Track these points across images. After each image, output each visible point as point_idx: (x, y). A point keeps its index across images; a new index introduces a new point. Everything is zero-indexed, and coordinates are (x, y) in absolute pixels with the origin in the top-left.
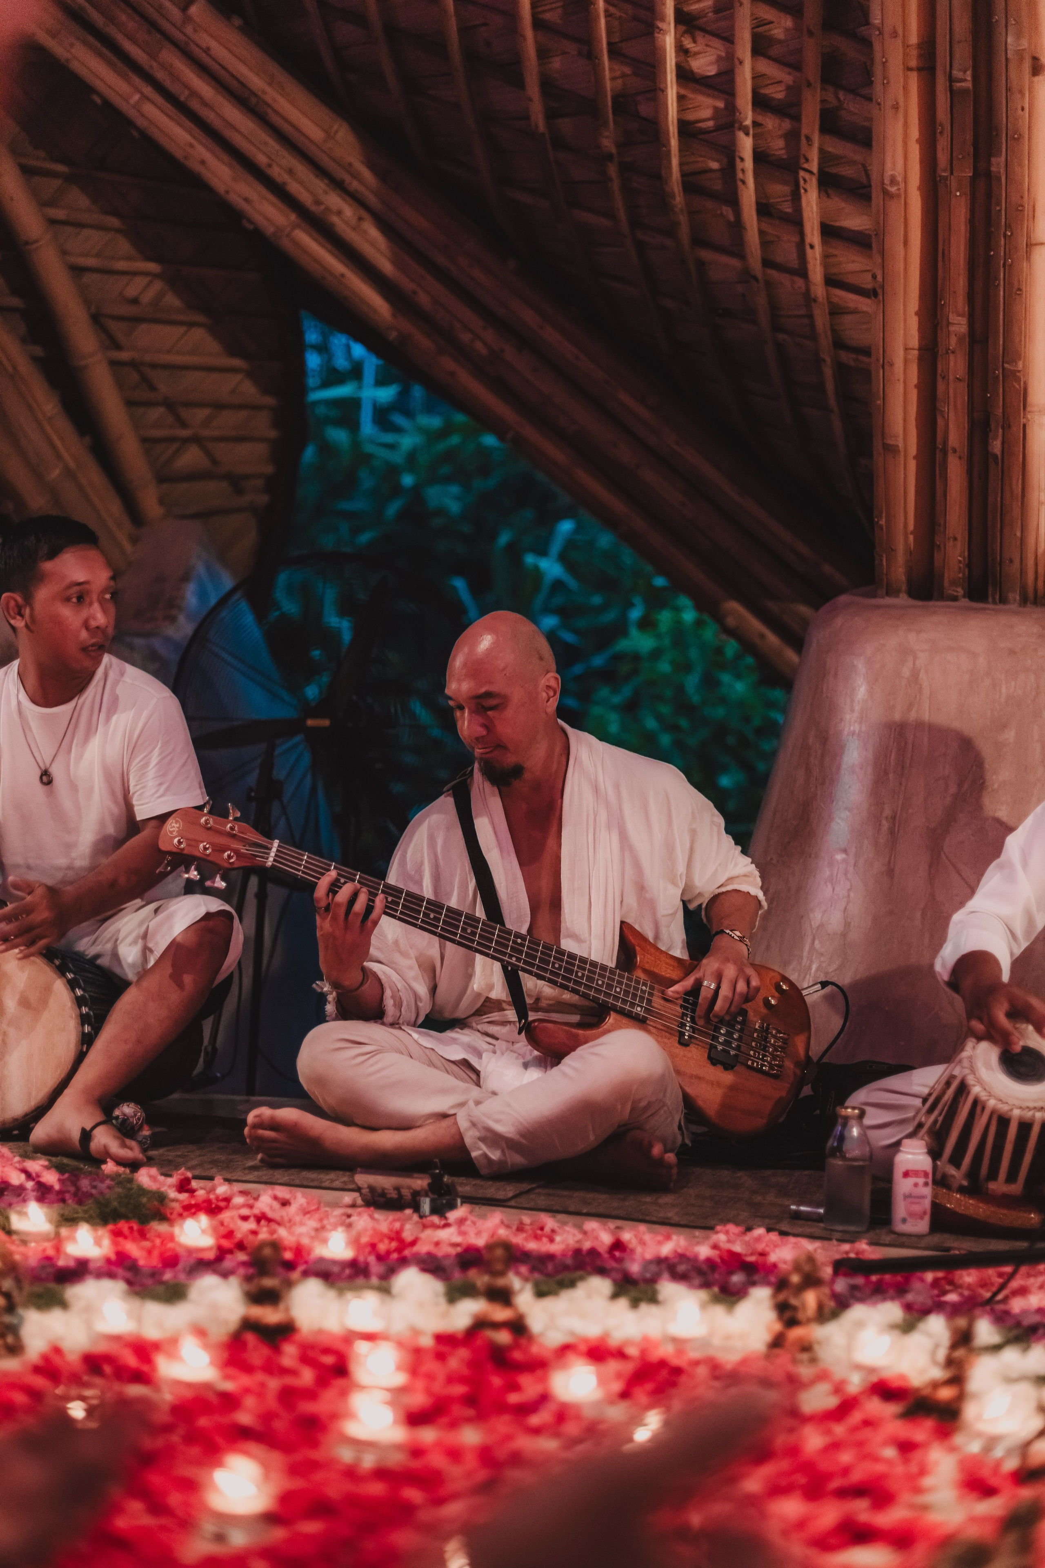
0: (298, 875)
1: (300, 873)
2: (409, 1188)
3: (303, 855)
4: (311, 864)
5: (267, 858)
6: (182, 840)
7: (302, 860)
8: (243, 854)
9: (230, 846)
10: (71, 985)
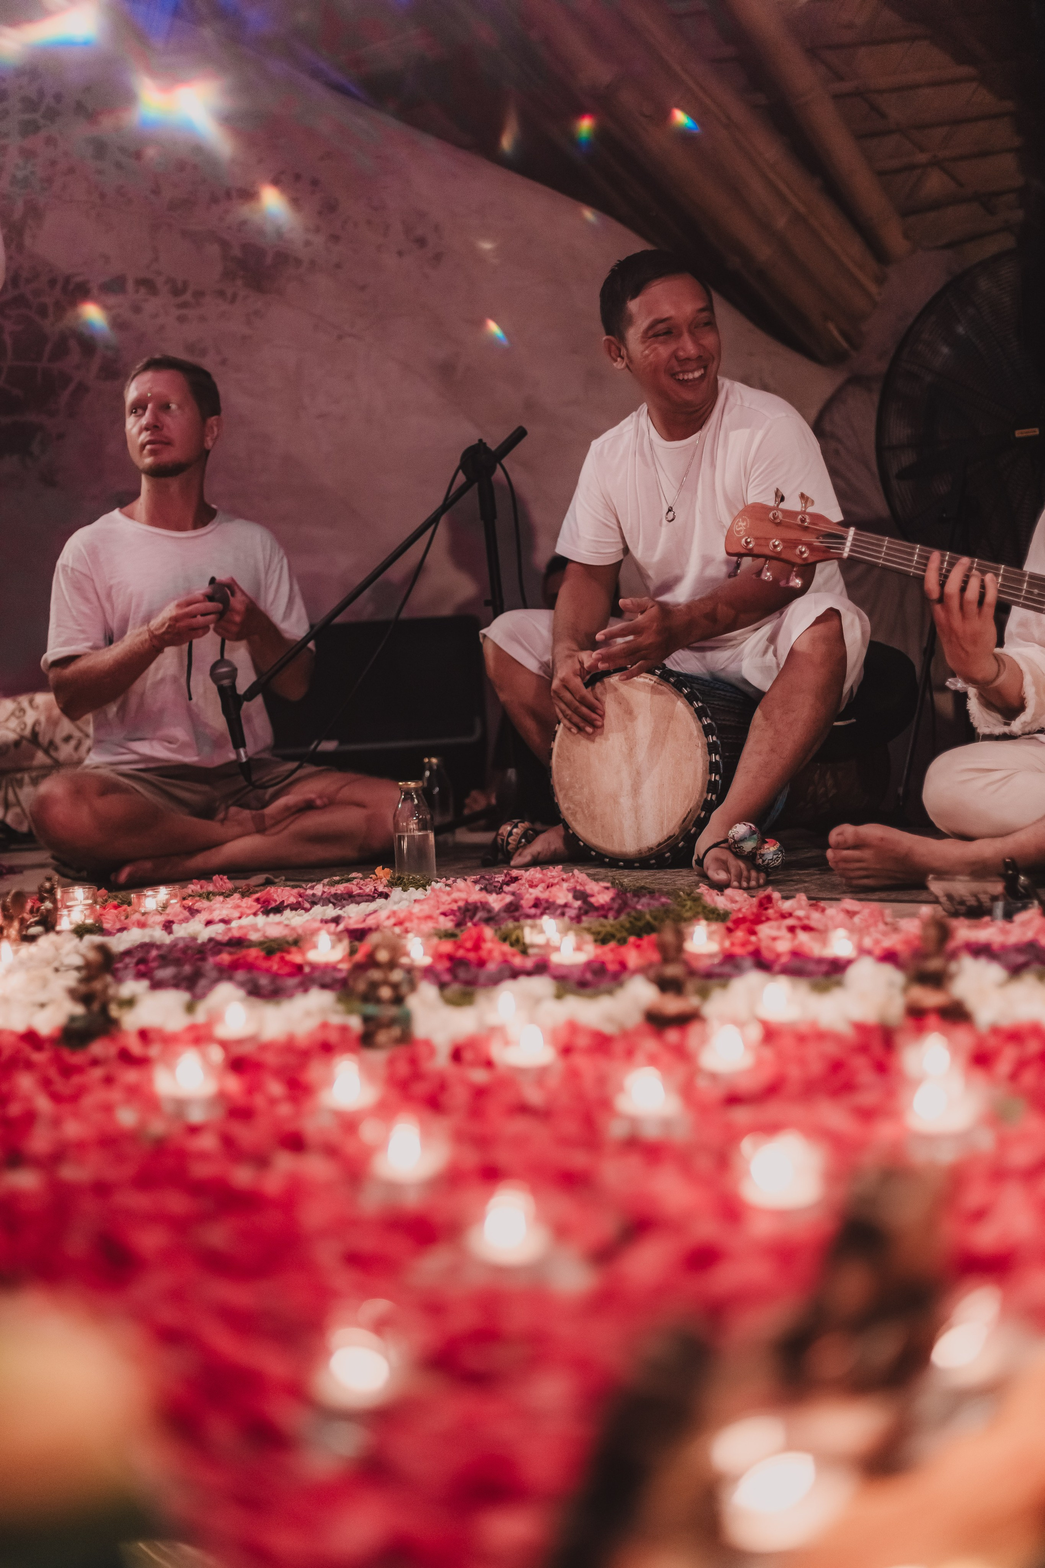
0: (878, 563)
1: (881, 561)
2: (985, 893)
3: (882, 541)
5: (843, 549)
6: (750, 540)
7: (882, 546)
8: (817, 547)
9: (802, 540)
10: (700, 714)
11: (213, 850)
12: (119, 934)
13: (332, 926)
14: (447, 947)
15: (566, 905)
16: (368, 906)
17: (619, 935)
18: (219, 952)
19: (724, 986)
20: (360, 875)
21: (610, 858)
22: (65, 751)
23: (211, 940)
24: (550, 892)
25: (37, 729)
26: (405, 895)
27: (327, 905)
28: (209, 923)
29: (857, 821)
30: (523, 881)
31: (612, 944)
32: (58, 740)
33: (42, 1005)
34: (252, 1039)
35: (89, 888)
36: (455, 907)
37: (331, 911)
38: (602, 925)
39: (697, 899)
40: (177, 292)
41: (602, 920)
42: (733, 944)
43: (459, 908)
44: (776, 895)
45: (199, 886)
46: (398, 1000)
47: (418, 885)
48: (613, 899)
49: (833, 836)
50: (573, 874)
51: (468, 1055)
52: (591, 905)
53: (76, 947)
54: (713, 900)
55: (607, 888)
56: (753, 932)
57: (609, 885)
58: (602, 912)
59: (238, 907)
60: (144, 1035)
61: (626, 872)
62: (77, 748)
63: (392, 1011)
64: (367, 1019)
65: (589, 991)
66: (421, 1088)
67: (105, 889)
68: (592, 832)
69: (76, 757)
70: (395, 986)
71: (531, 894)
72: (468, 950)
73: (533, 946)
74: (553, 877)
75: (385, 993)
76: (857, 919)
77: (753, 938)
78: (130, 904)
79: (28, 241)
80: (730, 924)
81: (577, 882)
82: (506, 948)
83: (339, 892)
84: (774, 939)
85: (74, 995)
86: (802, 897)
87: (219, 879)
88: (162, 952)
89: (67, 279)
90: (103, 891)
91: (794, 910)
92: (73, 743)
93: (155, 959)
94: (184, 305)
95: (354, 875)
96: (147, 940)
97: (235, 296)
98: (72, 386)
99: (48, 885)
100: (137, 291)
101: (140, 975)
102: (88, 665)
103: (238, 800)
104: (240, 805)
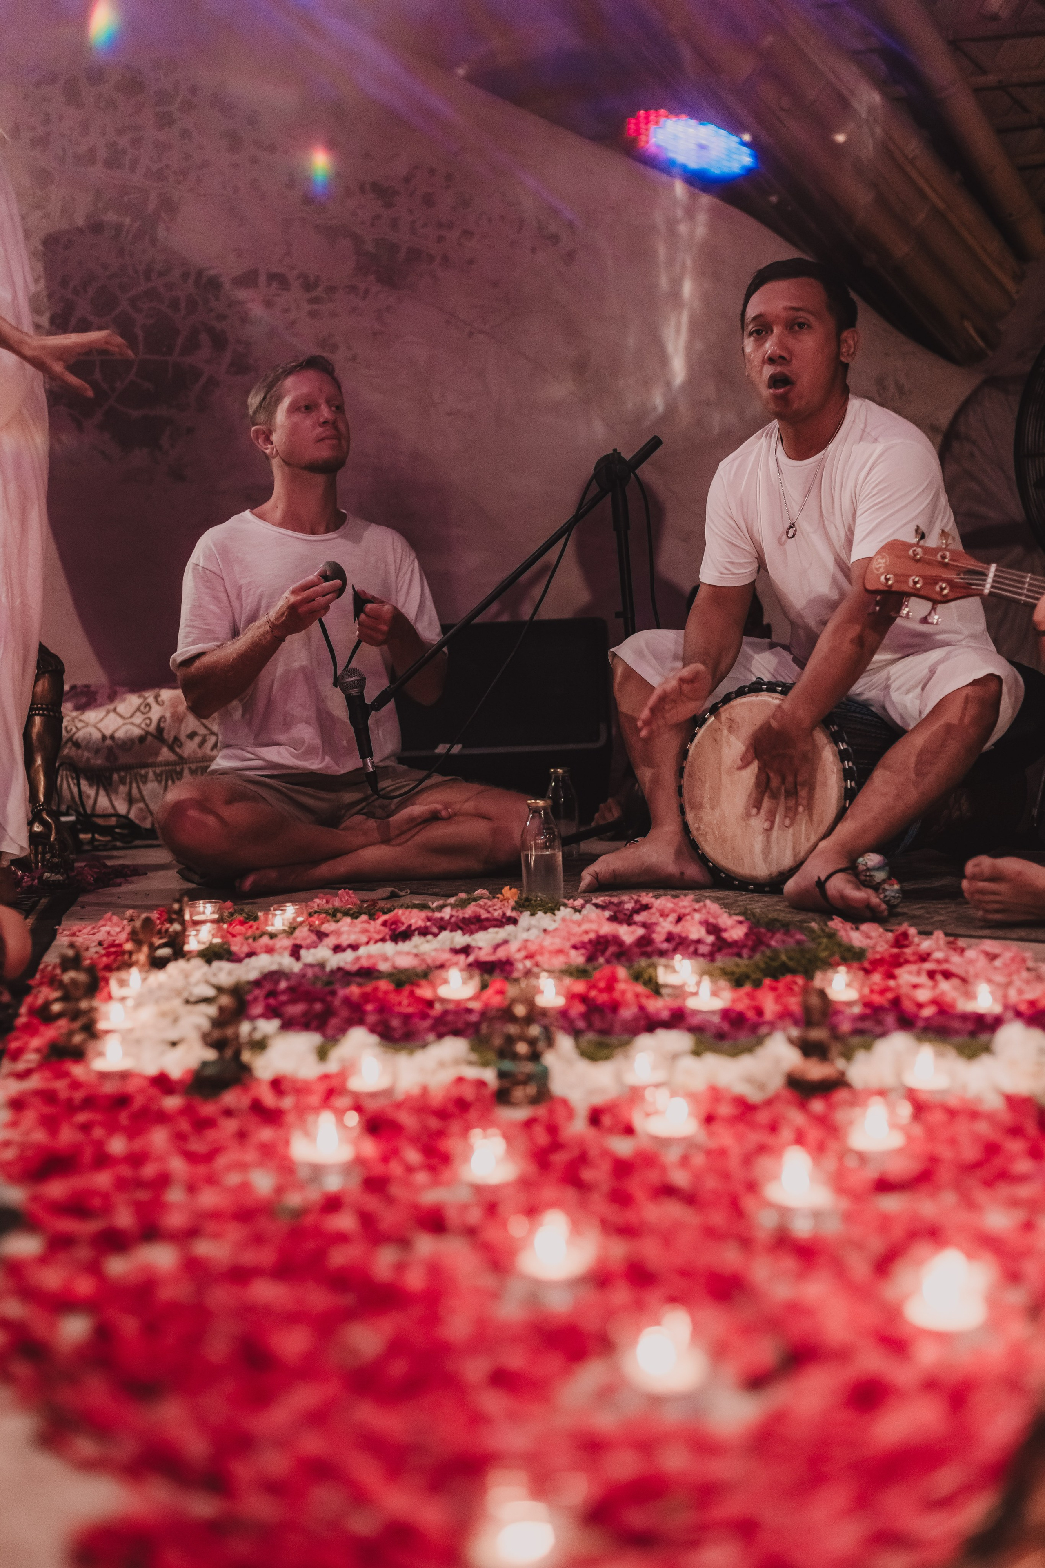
0: (1021, 600)
1: (1023, 598)
3: (1025, 577)
4: (1035, 586)
5: (984, 586)
6: (888, 577)
7: (1023, 583)
8: (957, 583)
9: (940, 576)
10: (835, 739)
11: (338, 860)
12: (247, 960)
13: (462, 958)
14: (579, 987)
15: (699, 941)
16: (497, 933)
17: (754, 976)
18: (348, 984)
19: (868, 1047)
20: (485, 892)
21: (739, 881)
22: (190, 748)
23: (339, 969)
24: (683, 926)
25: (162, 725)
26: (534, 921)
27: (456, 931)
28: (337, 949)
30: (653, 910)
31: (747, 987)
32: (183, 737)
33: (174, 1044)
34: (387, 1093)
35: (215, 902)
36: (586, 938)
37: (460, 939)
38: (737, 965)
39: (832, 936)
40: (308, 286)
41: (737, 960)
42: (872, 991)
43: (590, 941)
44: (912, 931)
45: (324, 901)
46: (535, 1056)
47: (546, 908)
48: (747, 935)
49: (970, 867)
50: (705, 905)
51: (607, 1120)
52: (724, 940)
53: (205, 974)
54: (848, 936)
55: (741, 922)
56: (893, 976)
57: (741, 918)
58: (735, 950)
59: (365, 931)
60: (277, 1085)
61: (756, 896)
62: (201, 745)
63: (528, 1067)
64: (502, 1075)
65: (726, 1044)
66: (559, 1158)
67: (231, 901)
68: (722, 853)
69: (200, 754)
70: (532, 1042)
71: (663, 927)
72: (601, 991)
73: (666, 986)
74: (684, 907)
75: (522, 1048)
76: (998, 963)
77: (892, 983)
78: (256, 918)
79: (161, 232)
80: (867, 965)
81: (709, 913)
82: (640, 988)
83: (467, 916)
84: (915, 986)
85: (209, 1041)
86: (939, 934)
87: (345, 894)
88: (293, 982)
89: (200, 273)
90: (229, 904)
91: (933, 951)
92: (197, 739)
93: (284, 992)
94: (316, 300)
95: (478, 892)
96: (274, 967)
97: (367, 292)
98: (203, 380)
99: (176, 906)
100: (269, 285)
101: (271, 1013)
102: (212, 660)
103: (363, 809)
104: (364, 814)
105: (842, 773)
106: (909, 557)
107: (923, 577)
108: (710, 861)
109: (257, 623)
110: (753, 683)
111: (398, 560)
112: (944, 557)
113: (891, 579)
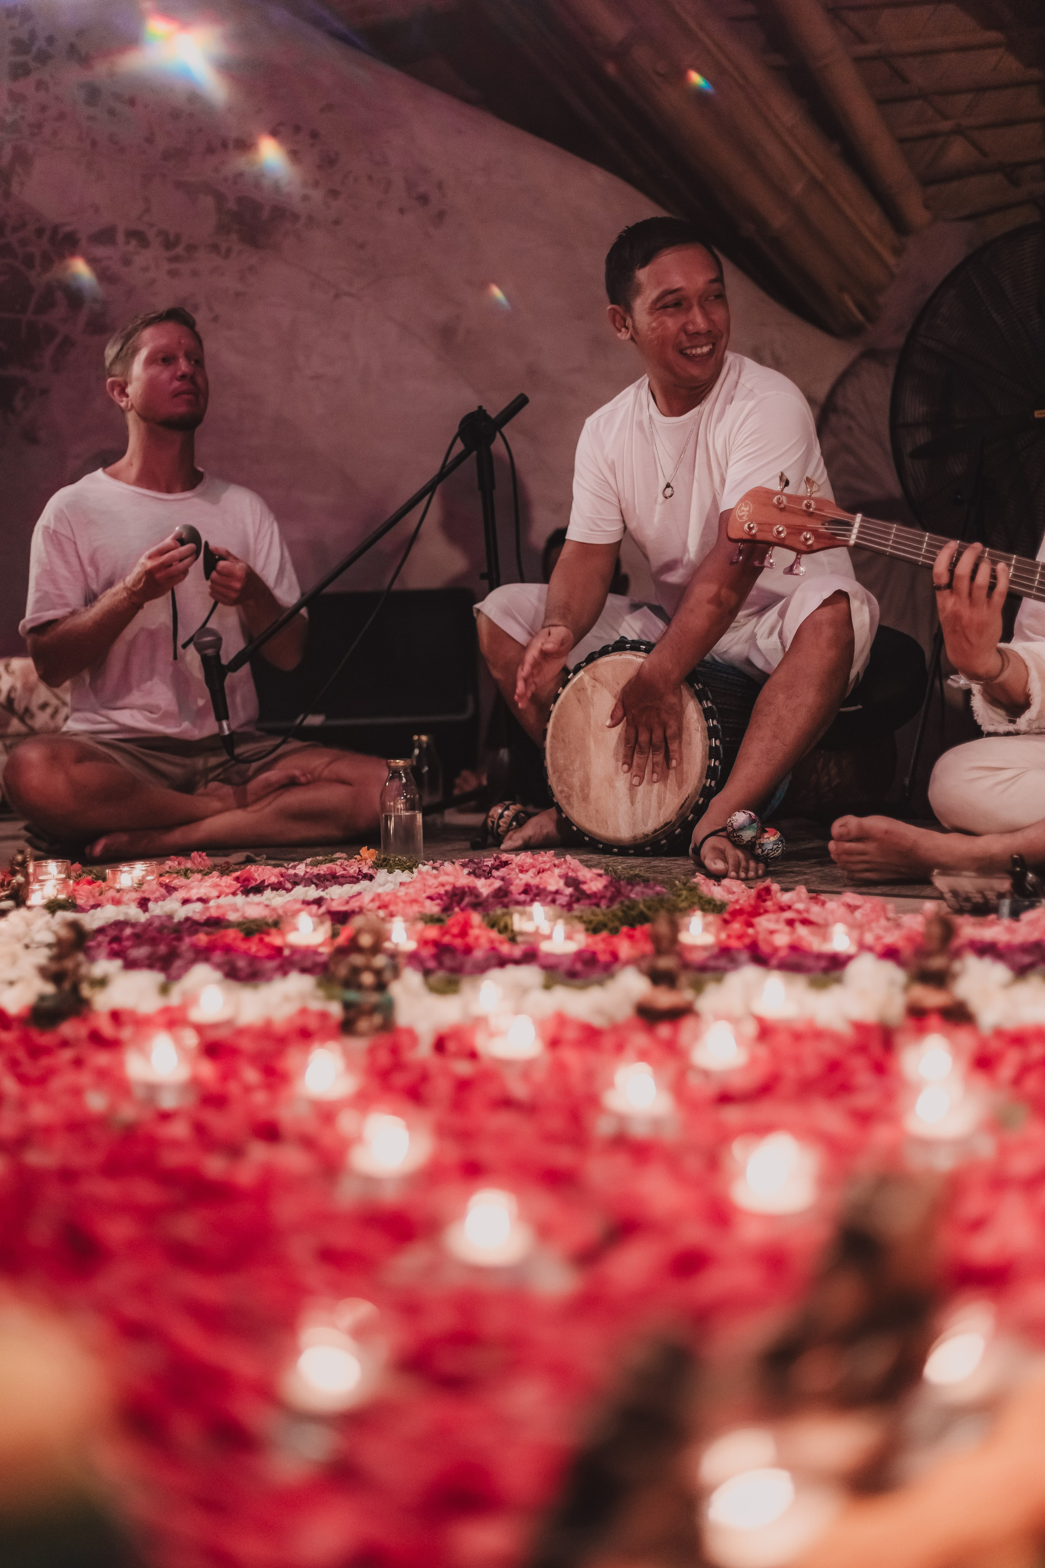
0: (886, 549)
1: (888, 547)
2: (992, 889)
3: (890, 528)
4: (901, 537)
5: (849, 536)
6: (752, 526)
7: (889, 534)
8: (822, 533)
9: (805, 526)
10: (700, 696)
11: (193, 826)
12: (92, 911)
13: (314, 908)
14: (432, 933)
15: (557, 892)
16: (352, 887)
17: (611, 925)
18: (196, 932)
19: (719, 980)
20: (344, 855)
21: (604, 844)
22: (41, 719)
23: (187, 919)
24: (541, 878)
25: (13, 695)
26: (390, 877)
27: (309, 886)
28: (186, 902)
29: (862, 812)
30: (513, 866)
31: (604, 934)
32: (34, 708)
33: (11, 983)
34: (228, 1023)
35: (63, 862)
36: (442, 891)
37: (313, 893)
38: (594, 914)
39: (693, 889)
40: (169, 245)
41: (594, 908)
42: (729, 937)
43: (446, 892)
44: (775, 887)
45: (176, 863)
46: (381, 986)
47: (404, 867)
48: (606, 887)
49: (836, 827)
50: (565, 860)
51: (451, 1046)
52: (583, 892)
53: (47, 923)
54: (710, 890)
55: (600, 875)
56: (750, 925)
57: (602, 872)
58: (594, 901)
59: (216, 885)
60: (116, 1016)
61: (620, 859)
62: (53, 716)
63: (374, 998)
64: (348, 1006)
65: (577, 982)
66: (400, 1079)
67: (79, 863)
68: (586, 816)
69: (52, 725)
70: (378, 973)
71: (521, 880)
72: (455, 936)
73: (522, 933)
74: (544, 862)
75: (368, 978)
76: (858, 914)
77: (750, 931)
78: (104, 879)
79: (15, 188)
80: (727, 916)
81: (569, 868)
82: (494, 934)
83: (322, 872)
84: (772, 932)
85: (44, 973)
86: (802, 890)
87: (198, 856)
88: (138, 930)
89: (56, 229)
90: (77, 866)
91: (794, 903)
92: (49, 711)
93: (128, 938)
94: (176, 259)
95: (337, 855)
96: (121, 918)
97: (229, 251)
98: (58, 340)
99: (19, 858)
100: (128, 243)
101: (114, 954)
102: (66, 628)
103: (219, 775)
104: (221, 781)
105: (706, 731)
106: (773, 505)
107: (788, 527)
108: (574, 825)
109: (114, 590)
110: (616, 642)
111: (257, 522)
112: (808, 506)
113: (755, 528)
